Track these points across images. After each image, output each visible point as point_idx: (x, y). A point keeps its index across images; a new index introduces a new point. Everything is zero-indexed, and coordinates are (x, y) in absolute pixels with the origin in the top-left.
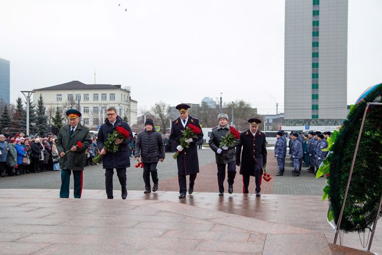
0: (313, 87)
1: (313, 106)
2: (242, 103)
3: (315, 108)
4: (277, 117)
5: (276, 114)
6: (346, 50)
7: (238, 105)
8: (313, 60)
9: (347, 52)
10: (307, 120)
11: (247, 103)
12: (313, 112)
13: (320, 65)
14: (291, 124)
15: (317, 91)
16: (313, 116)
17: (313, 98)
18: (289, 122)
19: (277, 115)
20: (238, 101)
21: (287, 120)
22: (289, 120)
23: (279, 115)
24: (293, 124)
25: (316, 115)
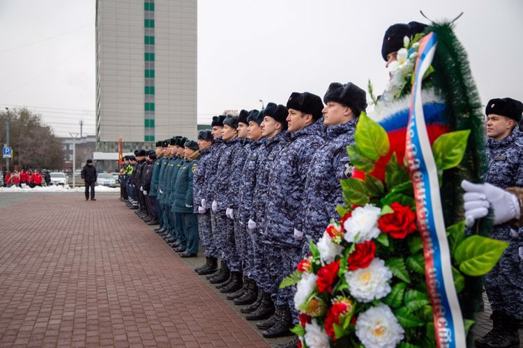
0: (146, 92)
1: (146, 121)
2: (25, 114)
3: (150, 124)
4: (82, 141)
5: (79, 136)
6: (195, 36)
7: (19, 117)
8: (146, 48)
9: (196, 41)
10: (137, 143)
11: (33, 114)
12: (146, 130)
13: (156, 57)
14: (111, 150)
15: (153, 98)
16: (147, 138)
17: (146, 109)
18: (109, 147)
19: (82, 138)
20: (18, 111)
21: (104, 143)
22: (108, 142)
23: (85, 138)
24: (114, 150)
25: (151, 137)
